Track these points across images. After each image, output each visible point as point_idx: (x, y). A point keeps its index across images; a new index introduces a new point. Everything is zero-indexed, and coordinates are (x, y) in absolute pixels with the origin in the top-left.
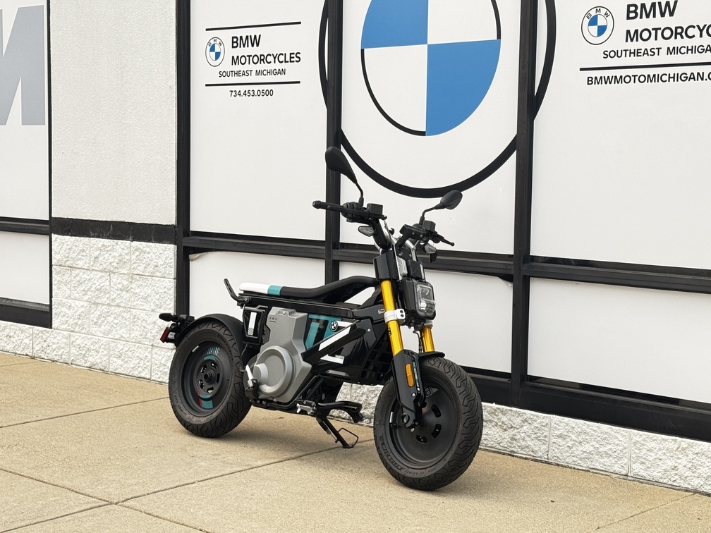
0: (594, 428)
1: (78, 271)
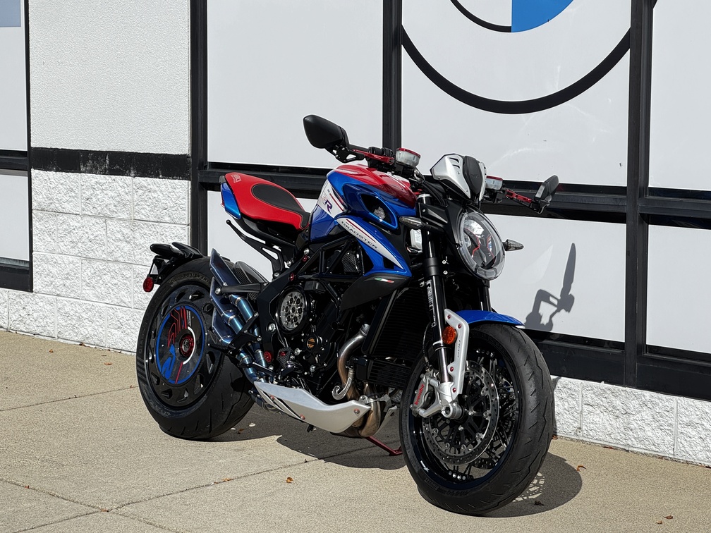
1: (65, 217)
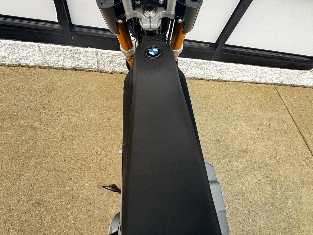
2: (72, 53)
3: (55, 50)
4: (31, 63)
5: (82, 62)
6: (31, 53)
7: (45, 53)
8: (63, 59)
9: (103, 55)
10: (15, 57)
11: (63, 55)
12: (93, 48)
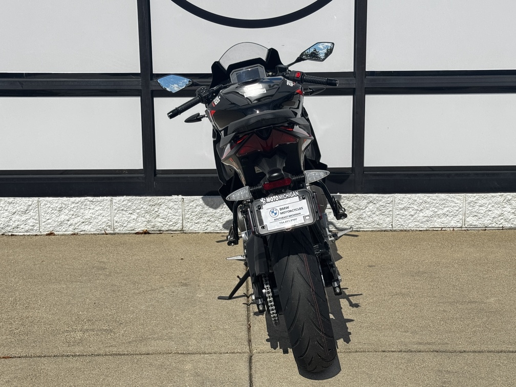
0: (434, 198)
2: (150, 205)
3: (130, 204)
4: (92, 230)
5: (160, 220)
6: (98, 212)
7: (115, 209)
8: (136, 218)
9: (191, 204)
10: (76, 220)
11: (138, 211)
12: (178, 195)
